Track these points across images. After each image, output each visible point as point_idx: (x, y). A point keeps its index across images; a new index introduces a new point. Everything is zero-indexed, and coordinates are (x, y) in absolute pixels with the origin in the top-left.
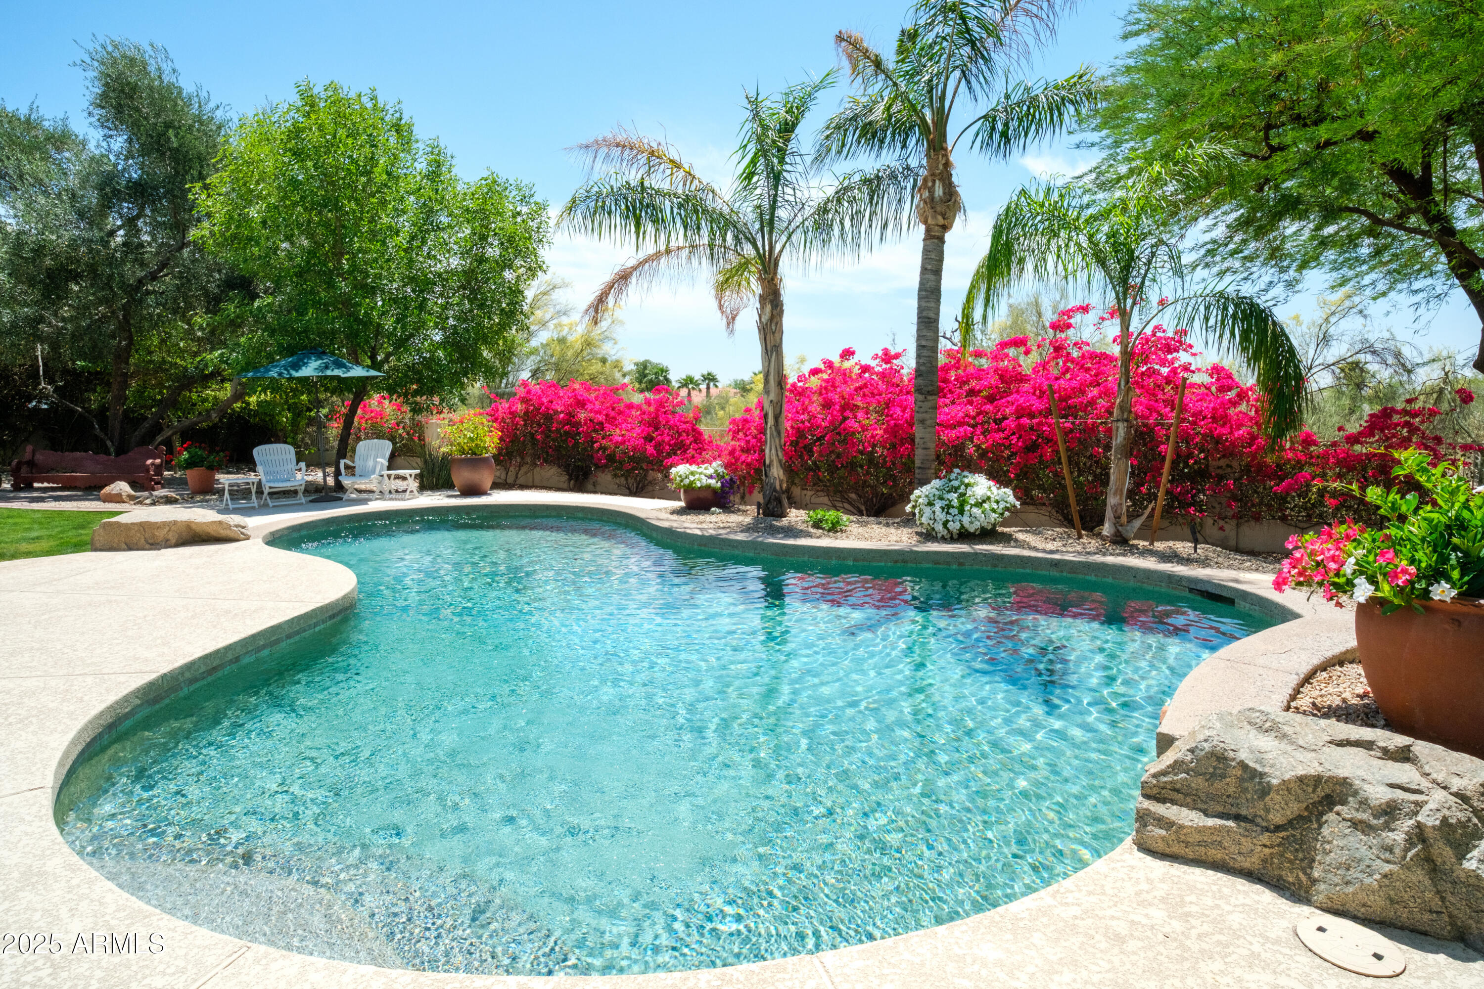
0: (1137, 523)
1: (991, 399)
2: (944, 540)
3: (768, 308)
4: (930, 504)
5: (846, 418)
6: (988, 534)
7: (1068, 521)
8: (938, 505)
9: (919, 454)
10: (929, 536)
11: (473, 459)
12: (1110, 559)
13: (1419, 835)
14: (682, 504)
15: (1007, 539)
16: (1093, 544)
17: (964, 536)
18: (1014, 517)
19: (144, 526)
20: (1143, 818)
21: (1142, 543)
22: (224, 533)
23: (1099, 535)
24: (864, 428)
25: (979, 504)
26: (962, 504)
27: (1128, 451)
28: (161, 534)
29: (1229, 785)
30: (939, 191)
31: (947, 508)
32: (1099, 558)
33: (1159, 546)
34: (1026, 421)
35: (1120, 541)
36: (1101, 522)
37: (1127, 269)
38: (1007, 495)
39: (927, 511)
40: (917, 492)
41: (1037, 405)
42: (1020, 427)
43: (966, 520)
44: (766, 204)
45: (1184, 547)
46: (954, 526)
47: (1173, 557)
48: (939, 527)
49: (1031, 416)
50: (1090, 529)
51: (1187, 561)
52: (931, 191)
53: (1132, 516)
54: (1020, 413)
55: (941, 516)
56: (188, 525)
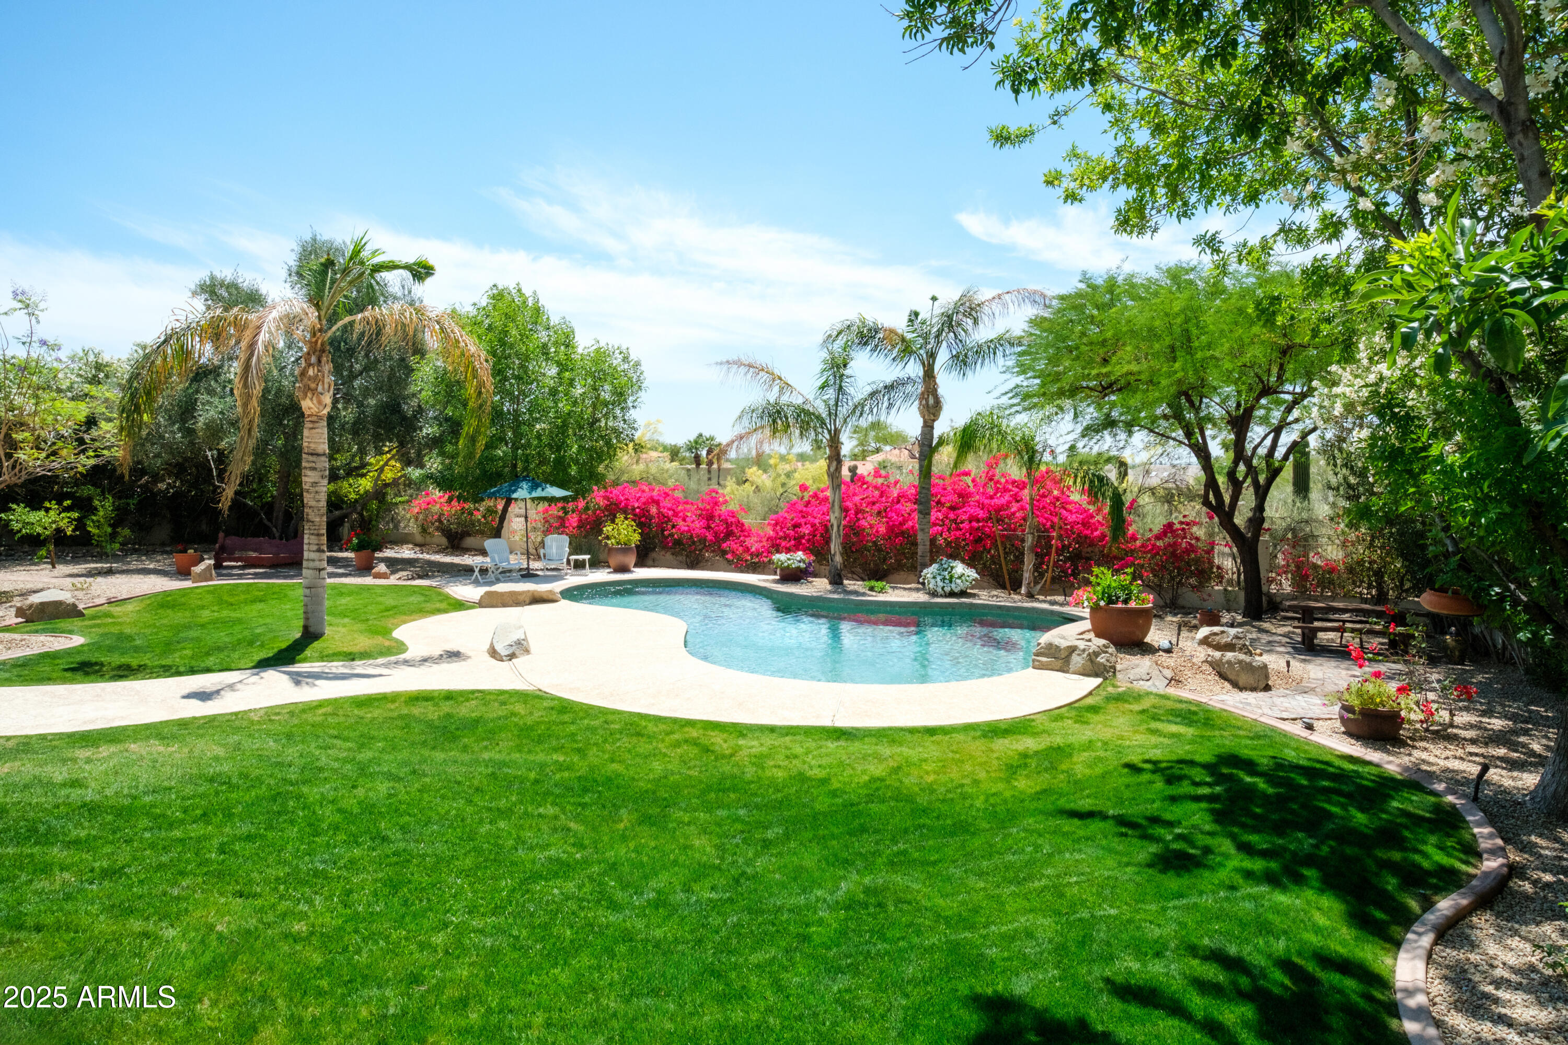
0: (1039, 587)
1: (952, 508)
2: (941, 596)
3: (835, 463)
4: (934, 578)
5: (859, 519)
6: (963, 594)
7: (1003, 587)
8: (939, 578)
9: (920, 550)
10: (934, 594)
11: (625, 549)
12: (1026, 605)
13: (1089, 655)
14: (778, 577)
15: (973, 596)
16: (1017, 597)
17: (952, 594)
18: (977, 584)
19: (512, 594)
20: (1034, 661)
21: (1041, 597)
22: (551, 597)
23: (1020, 593)
24: (871, 526)
25: (960, 578)
26: (951, 577)
27: (1033, 549)
28: (521, 598)
29: (1053, 651)
30: (931, 401)
31: (944, 579)
32: (1019, 604)
33: (1049, 598)
34: (975, 524)
35: (1030, 596)
36: (1020, 586)
37: (1031, 459)
38: (972, 574)
39: (933, 581)
40: (925, 571)
41: (981, 514)
42: (972, 528)
43: (953, 586)
44: (832, 402)
45: (1060, 598)
46: (947, 589)
47: (1053, 603)
48: (939, 590)
49: (978, 521)
50: (1015, 590)
51: (1062, 605)
52: (927, 400)
53: (1036, 583)
54: (972, 519)
55: (941, 584)
56: (533, 592)
